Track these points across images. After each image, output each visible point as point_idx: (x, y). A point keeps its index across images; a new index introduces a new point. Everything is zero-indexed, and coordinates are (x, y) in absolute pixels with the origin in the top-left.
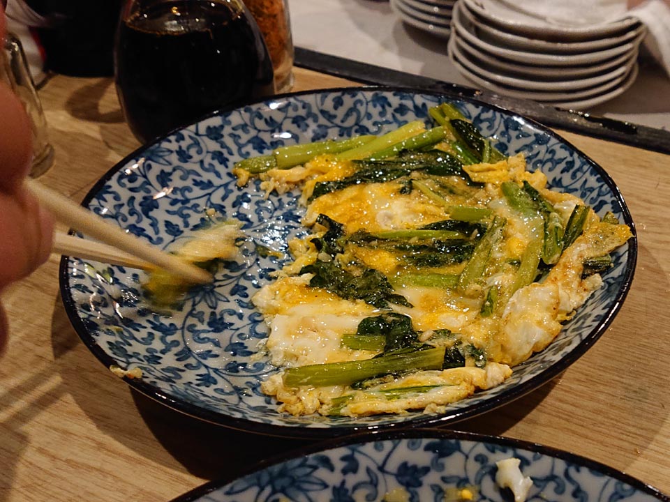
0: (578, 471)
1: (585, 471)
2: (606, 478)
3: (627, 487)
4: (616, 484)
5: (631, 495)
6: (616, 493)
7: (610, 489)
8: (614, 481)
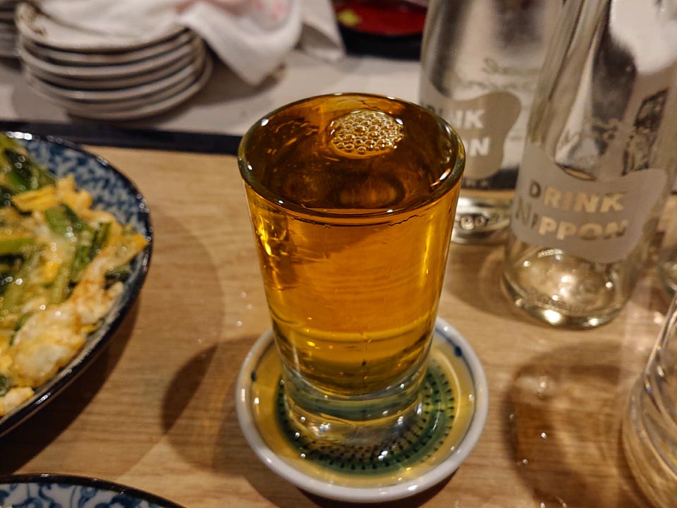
0: (49, 488)
1: (55, 487)
2: (72, 487)
3: (90, 489)
4: (81, 490)
5: (94, 495)
6: (82, 498)
7: (78, 496)
8: (79, 488)
